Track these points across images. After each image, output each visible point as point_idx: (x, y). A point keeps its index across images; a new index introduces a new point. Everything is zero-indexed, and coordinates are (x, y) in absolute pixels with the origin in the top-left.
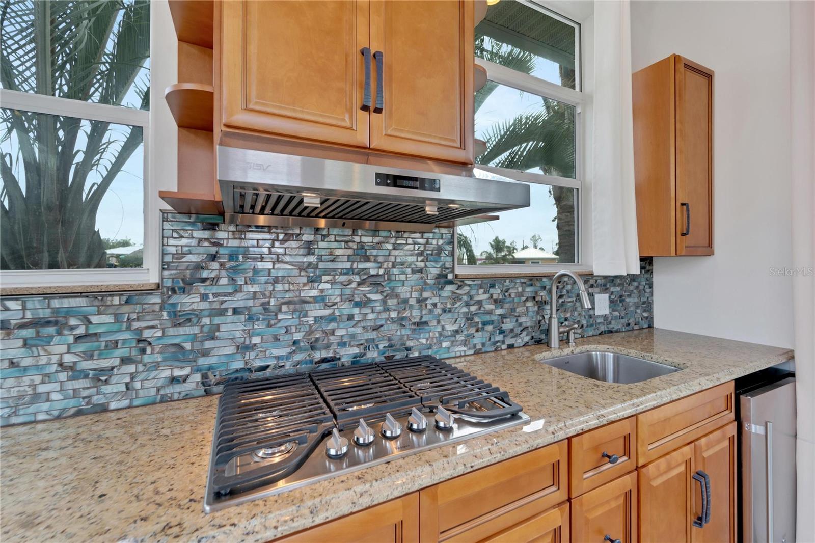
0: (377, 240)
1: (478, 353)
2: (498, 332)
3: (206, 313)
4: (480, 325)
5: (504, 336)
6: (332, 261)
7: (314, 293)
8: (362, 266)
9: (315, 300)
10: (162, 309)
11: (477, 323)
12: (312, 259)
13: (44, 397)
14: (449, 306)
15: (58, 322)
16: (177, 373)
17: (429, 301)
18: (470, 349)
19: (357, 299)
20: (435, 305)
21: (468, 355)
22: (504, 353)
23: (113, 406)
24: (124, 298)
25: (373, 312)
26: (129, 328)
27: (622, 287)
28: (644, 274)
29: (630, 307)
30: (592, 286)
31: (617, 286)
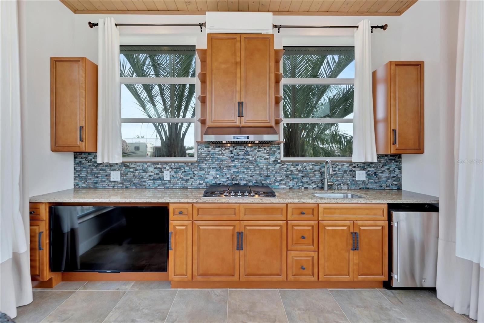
0: (252, 149)
1: (291, 189)
2: (300, 182)
3: (207, 168)
4: (292, 179)
5: (303, 184)
6: (238, 155)
7: (233, 165)
8: (247, 157)
10: (198, 167)
11: (291, 178)
12: (232, 155)
13: (177, 184)
14: (278, 171)
15: (179, 168)
16: (201, 182)
17: (270, 169)
18: (287, 187)
19: (246, 167)
20: (273, 170)
21: (286, 189)
22: (303, 190)
23: (189, 187)
24: (191, 164)
25: (251, 171)
26: (191, 171)
27: (376, 169)
28: (393, 163)
29: (382, 178)
30: (355, 167)
31: (373, 168)
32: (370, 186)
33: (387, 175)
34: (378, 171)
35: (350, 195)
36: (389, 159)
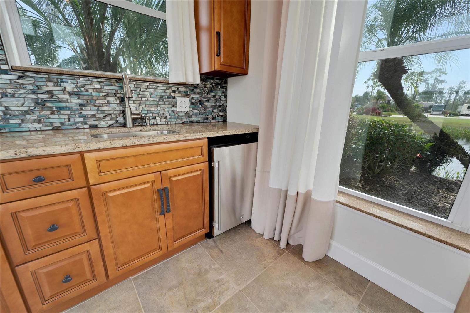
1: (57, 129)
2: (77, 115)
5: (84, 119)
11: (52, 108)
14: (10, 91)
18: (46, 126)
21: (44, 130)
22: (86, 130)
27: (201, 95)
28: (220, 89)
29: (208, 108)
30: (174, 92)
31: (197, 94)
32: (195, 119)
33: (213, 104)
34: (204, 98)
35: (166, 131)
36: (215, 83)
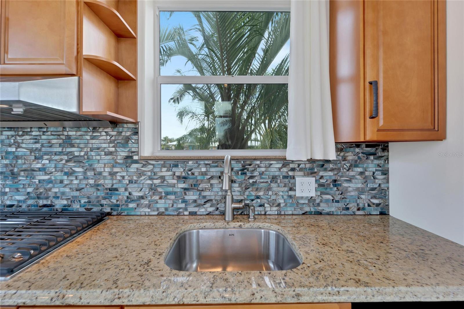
0: (79, 133)
1: (161, 215)
2: (180, 201)
4: (163, 194)
6: (51, 147)
7: (39, 166)
8: (69, 150)
9: (40, 170)
11: (161, 192)
12: (38, 146)
14: (135, 178)
17: (119, 174)
18: (154, 211)
19: (66, 171)
20: (123, 177)
22: (186, 217)
25: (76, 179)
27: (336, 172)
28: (372, 161)
29: (350, 192)
30: (293, 170)
31: (330, 171)
32: (325, 208)
33: (360, 186)
34: (341, 176)
36: (363, 153)
